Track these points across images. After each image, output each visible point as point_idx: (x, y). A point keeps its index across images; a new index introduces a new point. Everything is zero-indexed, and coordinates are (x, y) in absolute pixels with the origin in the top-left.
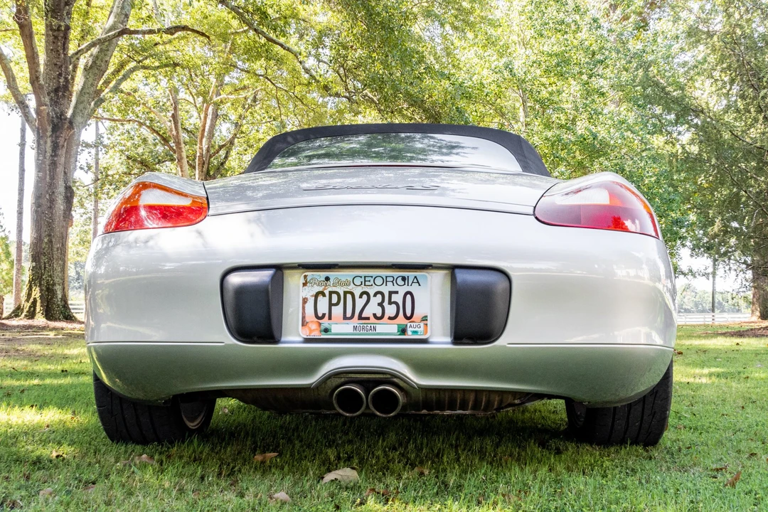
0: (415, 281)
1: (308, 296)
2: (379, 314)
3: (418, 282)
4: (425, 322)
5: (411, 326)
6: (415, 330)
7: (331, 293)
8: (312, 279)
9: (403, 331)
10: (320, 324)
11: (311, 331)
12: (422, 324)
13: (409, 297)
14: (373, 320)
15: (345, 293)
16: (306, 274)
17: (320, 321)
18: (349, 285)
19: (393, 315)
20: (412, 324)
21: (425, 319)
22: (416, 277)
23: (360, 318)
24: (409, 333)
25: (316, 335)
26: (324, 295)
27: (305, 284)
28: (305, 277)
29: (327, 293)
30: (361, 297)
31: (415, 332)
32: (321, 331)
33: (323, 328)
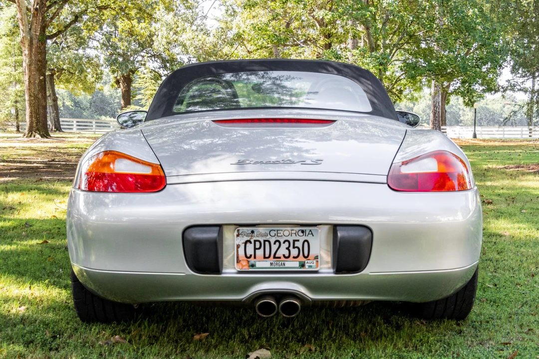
0: (310, 233)
1: (240, 244)
2: (287, 255)
3: (312, 234)
4: (317, 260)
5: (307, 263)
6: (310, 265)
7: (255, 241)
8: (242, 232)
9: (303, 265)
10: (248, 262)
11: (243, 266)
12: (315, 261)
13: (306, 244)
14: (283, 258)
15: (265, 241)
16: (239, 229)
17: (249, 260)
18: (267, 236)
19: (296, 255)
20: (308, 261)
21: (316, 258)
22: (310, 231)
23: (275, 257)
24: (307, 267)
25: (246, 269)
26: (251, 243)
27: (238, 236)
28: (238, 231)
29: (252, 241)
30: (275, 243)
31: (310, 267)
32: (249, 266)
33: (250, 264)
